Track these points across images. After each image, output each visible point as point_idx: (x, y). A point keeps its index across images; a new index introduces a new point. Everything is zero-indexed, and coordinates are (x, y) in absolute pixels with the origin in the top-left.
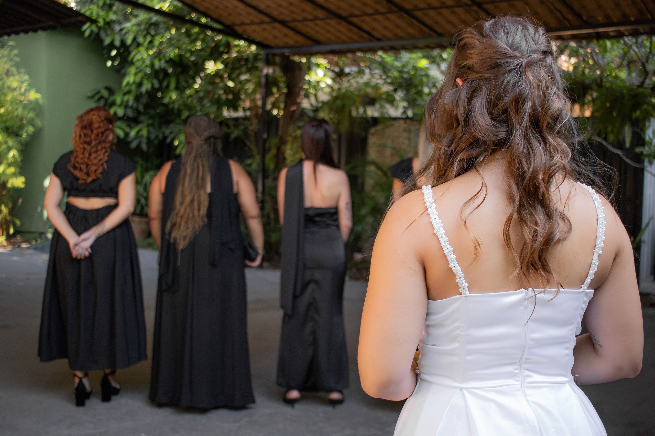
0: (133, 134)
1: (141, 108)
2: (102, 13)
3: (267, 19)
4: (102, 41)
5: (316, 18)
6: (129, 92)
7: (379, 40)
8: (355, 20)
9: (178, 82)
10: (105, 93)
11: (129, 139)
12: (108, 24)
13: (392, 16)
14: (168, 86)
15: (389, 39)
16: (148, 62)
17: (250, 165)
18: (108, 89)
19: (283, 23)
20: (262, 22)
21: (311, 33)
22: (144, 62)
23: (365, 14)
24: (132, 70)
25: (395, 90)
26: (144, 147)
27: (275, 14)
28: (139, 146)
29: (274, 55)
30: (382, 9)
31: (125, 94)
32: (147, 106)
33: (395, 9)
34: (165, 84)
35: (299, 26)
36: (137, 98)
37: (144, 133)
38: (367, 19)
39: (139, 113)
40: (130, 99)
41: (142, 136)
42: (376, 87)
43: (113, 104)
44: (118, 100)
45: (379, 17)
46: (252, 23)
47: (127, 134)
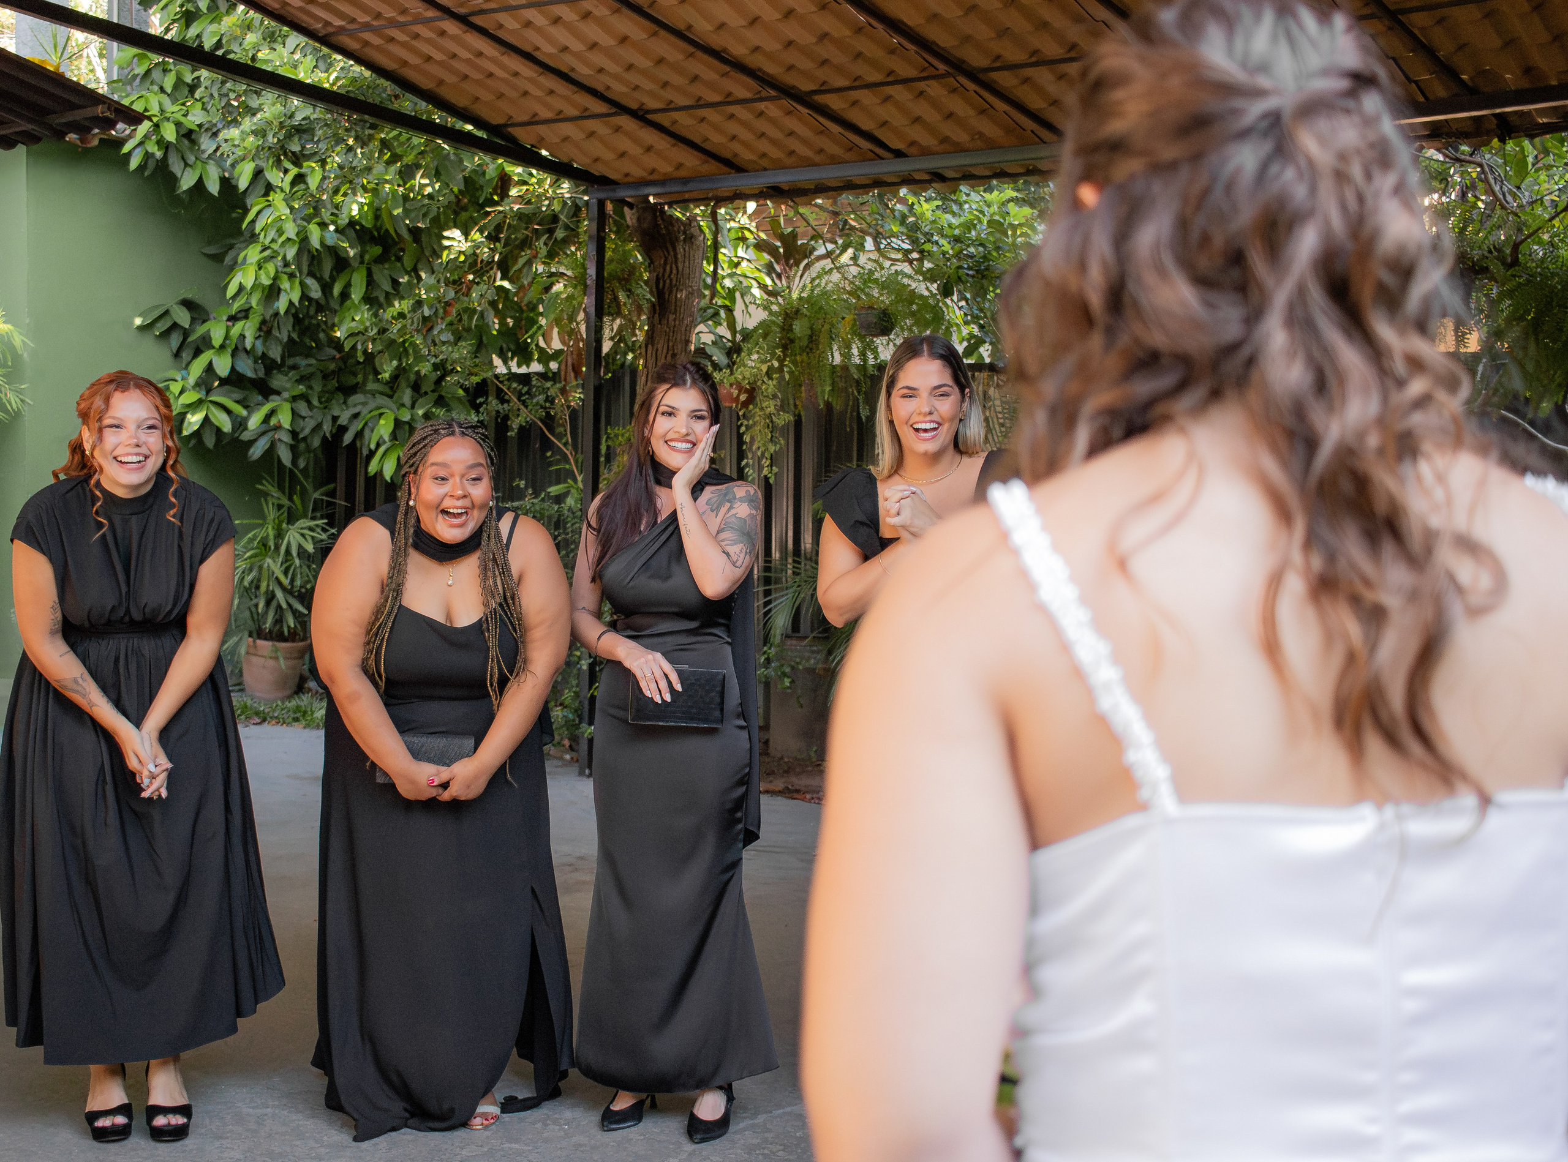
0: (255, 421)
1: (276, 353)
2: (172, 108)
3: (599, 107)
4: (172, 180)
5: (729, 100)
6: (245, 313)
7: (898, 154)
8: (834, 102)
9: (370, 282)
10: (183, 318)
11: (245, 436)
12: (188, 135)
13: (934, 89)
14: (345, 295)
15: (925, 152)
16: (291, 230)
17: (559, 499)
18: (188, 304)
19: (640, 115)
20: (586, 115)
21: (716, 140)
22: (280, 232)
23: (859, 84)
24: (253, 254)
25: (946, 292)
26: (285, 455)
27: (619, 90)
28: (270, 452)
29: (621, 203)
30: (905, 70)
31: (233, 319)
32: (292, 348)
33: (942, 67)
34: (337, 290)
35: (684, 122)
36: (266, 329)
37: (284, 418)
38: (866, 97)
39: (270, 366)
40: (248, 329)
41: (278, 427)
42: (891, 285)
43: (205, 343)
44: (217, 332)
45: (898, 92)
46: (560, 118)
47: (240, 424)
